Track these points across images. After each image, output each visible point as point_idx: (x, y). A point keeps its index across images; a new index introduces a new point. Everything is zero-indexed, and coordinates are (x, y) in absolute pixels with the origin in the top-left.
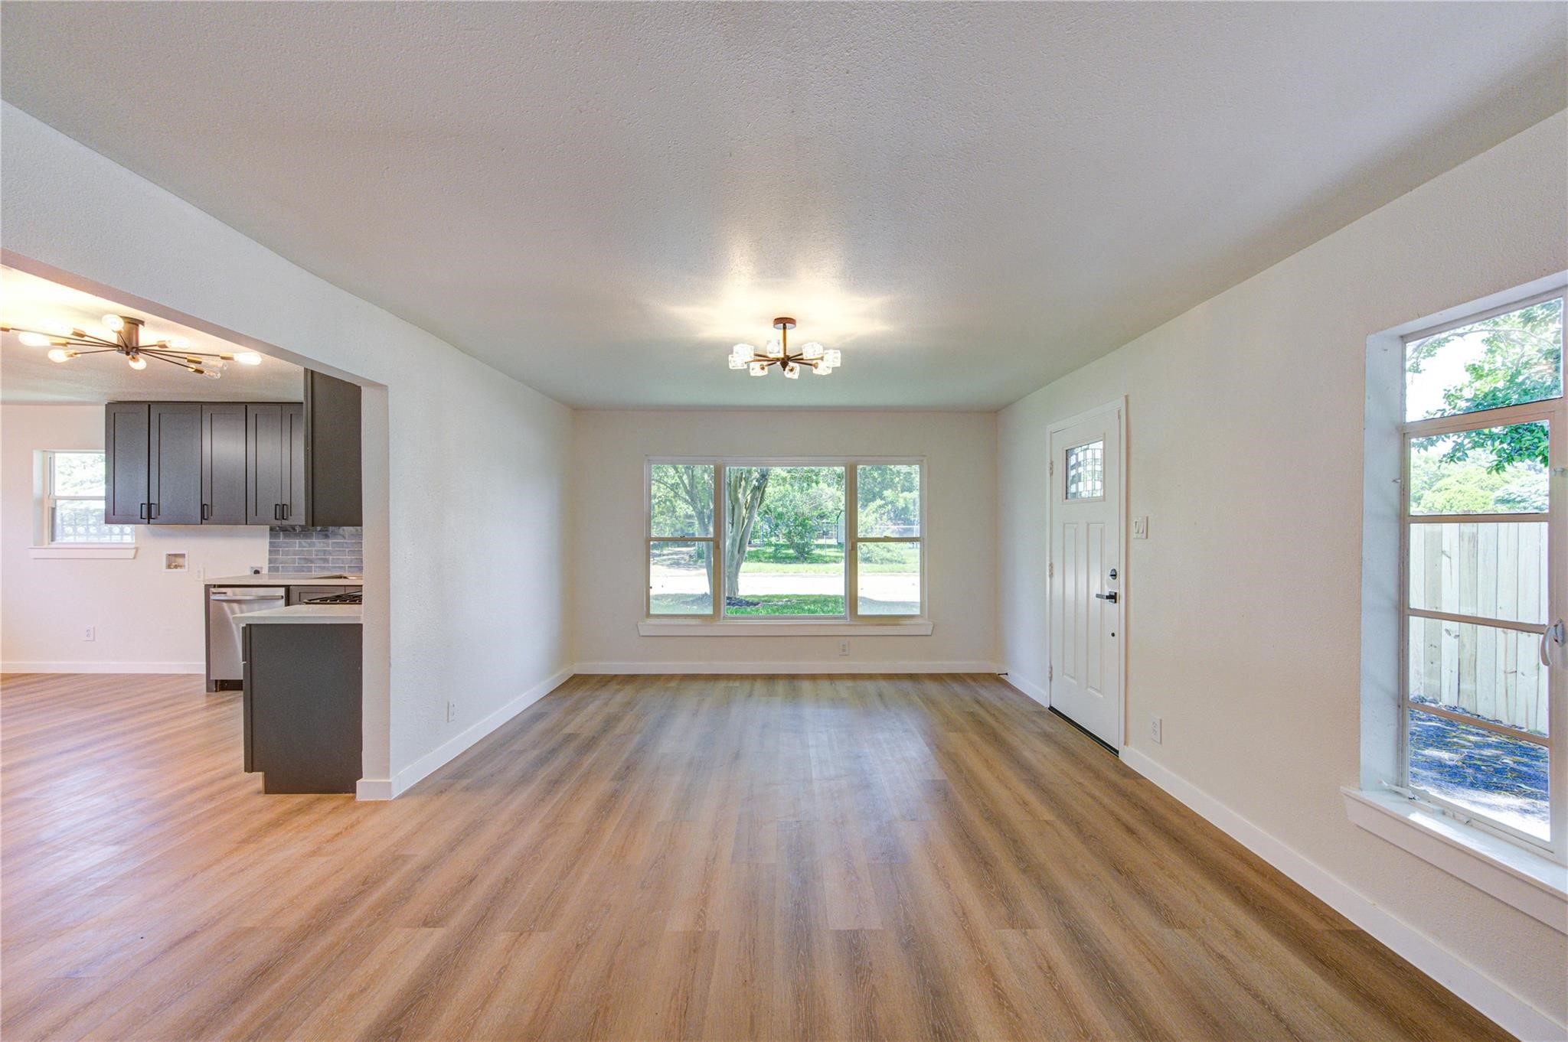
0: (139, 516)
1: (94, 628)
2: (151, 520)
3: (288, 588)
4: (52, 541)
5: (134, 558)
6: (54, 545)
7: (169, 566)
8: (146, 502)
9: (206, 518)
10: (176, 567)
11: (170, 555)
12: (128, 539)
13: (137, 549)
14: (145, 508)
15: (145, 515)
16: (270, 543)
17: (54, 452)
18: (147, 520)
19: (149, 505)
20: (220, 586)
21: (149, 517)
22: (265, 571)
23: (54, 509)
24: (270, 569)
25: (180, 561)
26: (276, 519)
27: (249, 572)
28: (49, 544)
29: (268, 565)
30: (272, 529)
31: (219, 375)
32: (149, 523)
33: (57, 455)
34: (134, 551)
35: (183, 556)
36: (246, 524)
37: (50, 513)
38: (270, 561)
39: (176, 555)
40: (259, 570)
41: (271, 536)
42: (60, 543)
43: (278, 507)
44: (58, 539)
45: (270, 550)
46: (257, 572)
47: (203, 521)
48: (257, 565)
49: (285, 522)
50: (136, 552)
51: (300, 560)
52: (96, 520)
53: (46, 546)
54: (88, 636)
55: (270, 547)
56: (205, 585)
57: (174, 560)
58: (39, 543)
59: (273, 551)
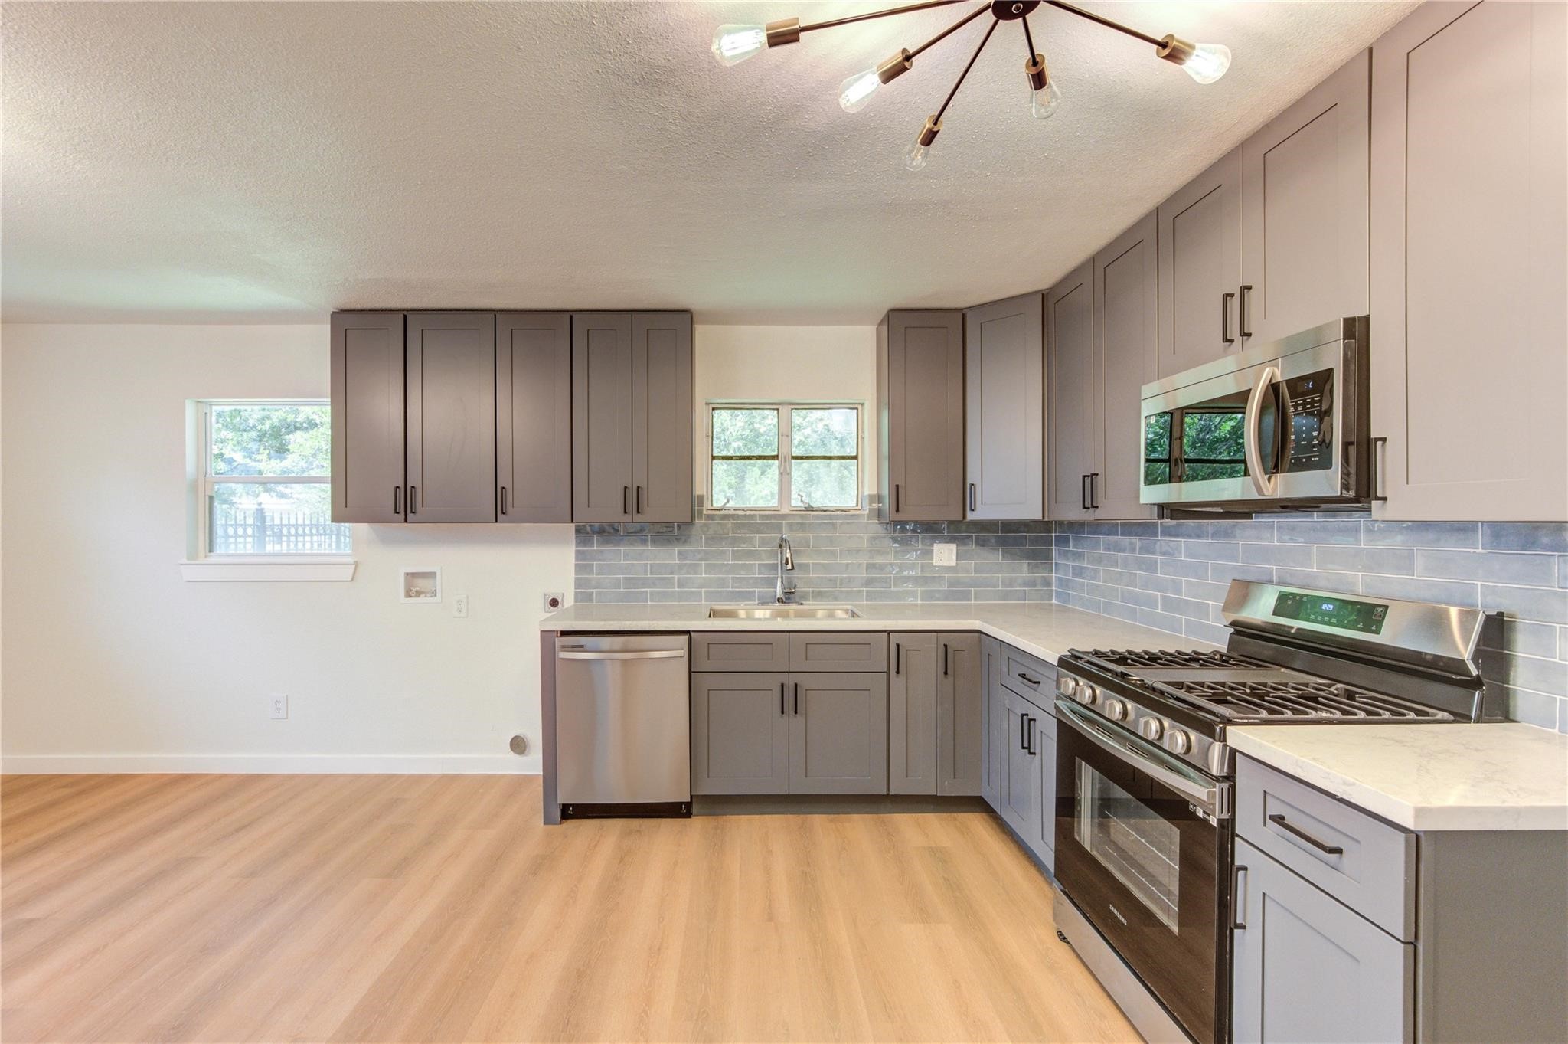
0: (391, 509)
1: (287, 699)
2: (409, 516)
3: (689, 634)
4: (210, 551)
5: (352, 579)
6: (213, 558)
7: (408, 594)
8: (402, 485)
10: (418, 594)
11: (407, 574)
13: (356, 564)
14: (401, 492)
15: (400, 508)
16: (578, 553)
18: (401, 515)
19: (407, 488)
21: (407, 511)
22: (568, 601)
23: (212, 499)
24: (578, 597)
25: (421, 584)
27: (541, 606)
28: (206, 557)
29: (572, 591)
30: (578, 531)
32: (405, 520)
34: (353, 567)
35: (432, 575)
37: (207, 503)
38: (578, 584)
39: (417, 575)
40: (558, 599)
41: (578, 544)
42: (220, 556)
43: (628, 490)
44: (220, 549)
45: (576, 565)
46: (554, 603)
47: (497, 515)
48: (555, 591)
49: (638, 518)
50: (355, 569)
51: (629, 581)
52: (281, 519)
53: (202, 560)
54: (278, 710)
55: (577, 560)
56: (542, 631)
57: (416, 584)
58: (193, 555)
59: (583, 565)
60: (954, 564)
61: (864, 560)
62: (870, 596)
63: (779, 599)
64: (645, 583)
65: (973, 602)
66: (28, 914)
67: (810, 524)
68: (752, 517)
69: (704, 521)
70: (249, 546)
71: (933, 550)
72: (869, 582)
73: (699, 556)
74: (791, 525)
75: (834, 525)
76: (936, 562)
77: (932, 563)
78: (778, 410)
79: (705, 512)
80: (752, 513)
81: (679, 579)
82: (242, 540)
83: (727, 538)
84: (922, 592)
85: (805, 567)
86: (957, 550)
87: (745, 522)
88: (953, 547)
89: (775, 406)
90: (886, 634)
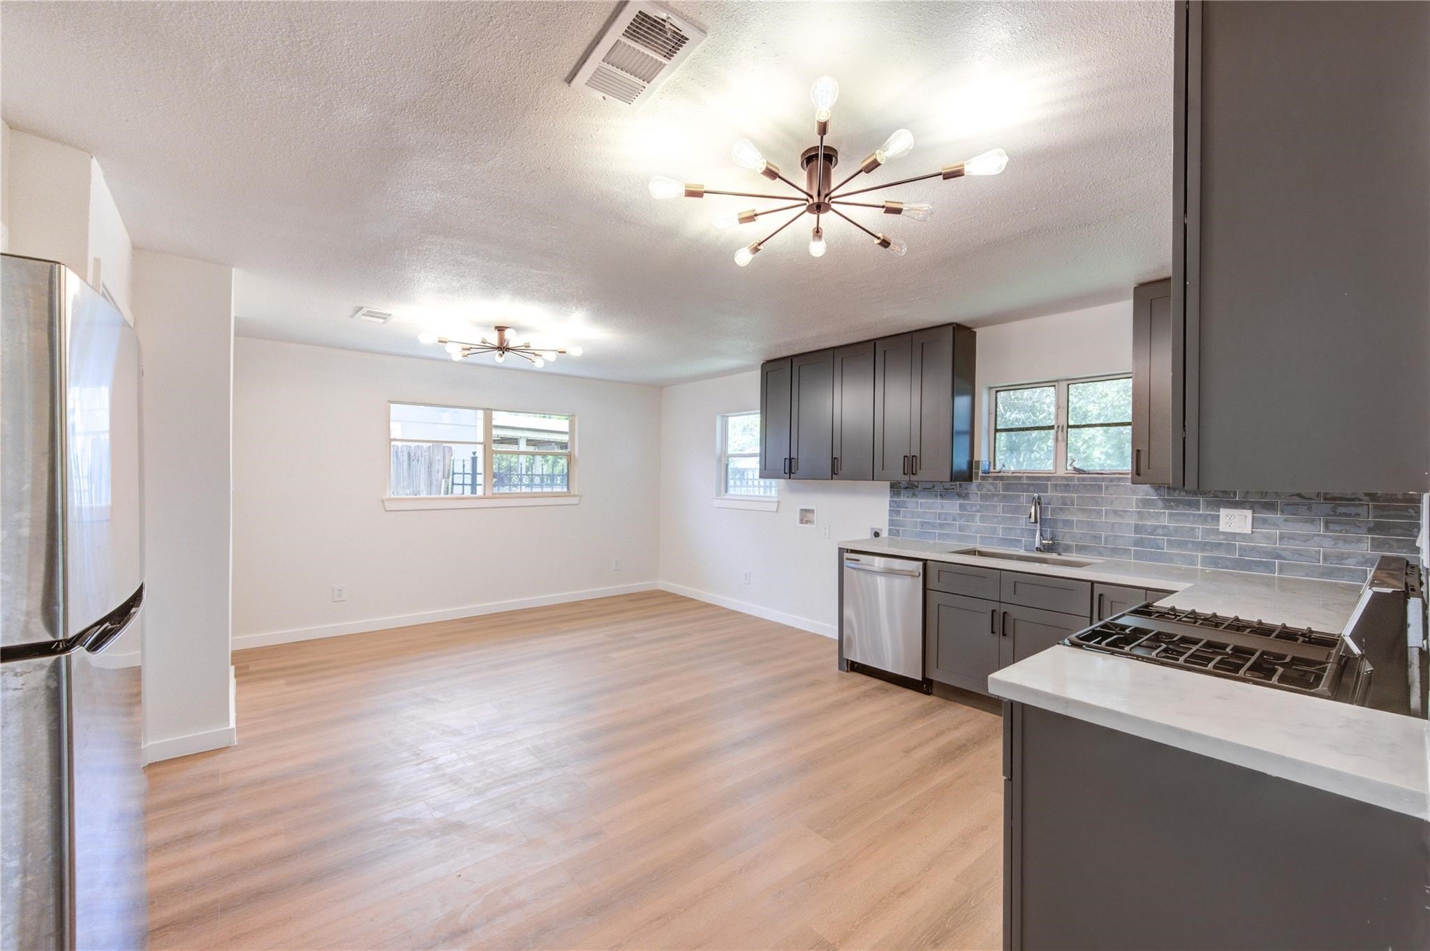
0: (783, 471)
1: (750, 573)
2: (792, 475)
3: (925, 561)
4: (726, 493)
5: (777, 511)
6: (727, 497)
7: (801, 522)
8: (788, 457)
9: (836, 472)
10: (807, 522)
11: (802, 510)
12: (774, 492)
13: (778, 502)
14: (787, 461)
15: (787, 471)
16: (890, 502)
17: (728, 417)
18: (788, 475)
19: (791, 459)
20: (853, 551)
21: (790, 472)
22: (884, 534)
23: (727, 465)
24: (891, 533)
25: (809, 516)
26: (904, 474)
27: (868, 535)
28: (724, 495)
29: (887, 528)
30: (892, 486)
31: (905, 250)
32: (790, 478)
33: (730, 418)
34: (776, 504)
35: (813, 511)
36: (873, 480)
37: (725, 468)
38: (891, 523)
39: (807, 511)
40: (878, 531)
41: (893, 494)
42: (731, 495)
43: (906, 458)
44: (731, 491)
45: (890, 510)
46: (877, 535)
47: (834, 476)
48: (877, 526)
49: (913, 478)
50: (778, 505)
51: (923, 524)
52: (753, 475)
53: (723, 497)
54: (746, 579)
55: (890, 506)
56: (840, 548)
57: (806, 516)
58: (718, 494)
59: (894, 511)
60: (1249, 532)
61: (1132, 521)
62: (1138, 555)
63: (1037, 548)
64: (933, 526)
65: (1276, 575)
66: (636, 635)
67: (1074, 485)
68: (1020, 478)
69: (979, 481)
70: (773, 492)
71: (1219, 515)
72: (1138, 543)
73: (974, 509)
74: (1056, 486)
75: (1100, 487)
76: (1223, 527)
77: (1218, 529)
78: (1054, 386)
79: (980, 474)
80: (1019, 475)
81: (960, 525)
82: (751, 489)
83: (997, 495)
84: (1204, 557)
85: (1068, 523)
86: (1253, 517)
87: (1013, 483)
88: (1249, 513)
89: (1051, 383)
90: (1090, 584)
